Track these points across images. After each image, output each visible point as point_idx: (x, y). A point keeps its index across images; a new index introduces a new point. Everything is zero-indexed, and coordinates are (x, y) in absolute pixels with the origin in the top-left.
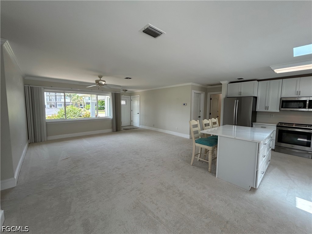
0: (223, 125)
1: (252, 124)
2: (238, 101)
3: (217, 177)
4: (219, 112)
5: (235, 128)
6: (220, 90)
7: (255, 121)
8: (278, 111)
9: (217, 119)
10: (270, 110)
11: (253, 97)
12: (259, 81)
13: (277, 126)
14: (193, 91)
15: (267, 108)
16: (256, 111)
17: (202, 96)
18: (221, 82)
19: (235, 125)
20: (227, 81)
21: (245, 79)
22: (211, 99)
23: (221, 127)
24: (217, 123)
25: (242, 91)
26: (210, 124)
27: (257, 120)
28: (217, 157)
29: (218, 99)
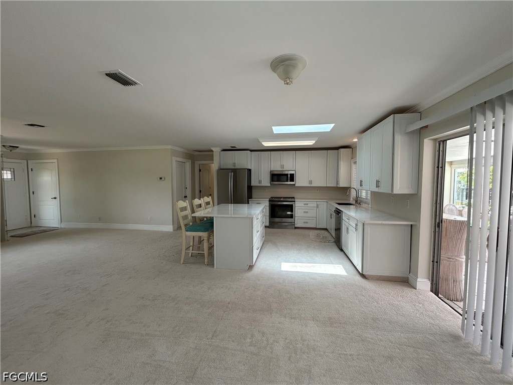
0: (218, 205)
1: (248, 201)
2: (232, 173)
3: (215, 267)
4: (211, 188)
5: (231, 207)
6: (211, 158)
7: (251, 198)
8: (269, 185)
9: (210, 197)
10: (263, 184)
11: (247, 169)
12: (251, 151)
13: (269, 201)
14: (174, 159)
15: (260, 182)
16: (252, 185)
17: (188, 166)
18: (212, 149)
19: (231, 203)
20: (218, 148)
21: (238, 148)
22: (200, 170)
23: (216, 207)
24: (211, 203)
25: (236, 162)
26: (203, 205)
27: (253, 196)
28: (213, 245)
29: (209, 170)
